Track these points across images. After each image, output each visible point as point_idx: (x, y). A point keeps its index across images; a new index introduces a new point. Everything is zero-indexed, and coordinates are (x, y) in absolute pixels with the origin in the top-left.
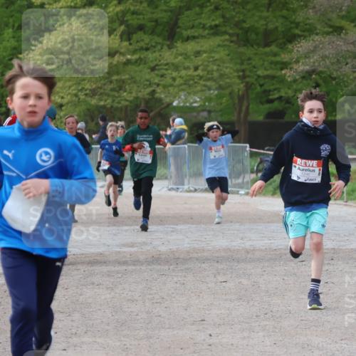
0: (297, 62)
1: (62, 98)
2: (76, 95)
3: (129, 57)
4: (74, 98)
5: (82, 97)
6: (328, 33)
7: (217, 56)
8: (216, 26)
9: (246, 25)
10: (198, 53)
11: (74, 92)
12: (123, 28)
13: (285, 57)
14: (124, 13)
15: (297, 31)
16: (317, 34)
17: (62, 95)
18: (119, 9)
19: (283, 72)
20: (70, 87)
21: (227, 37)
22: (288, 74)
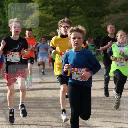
0: (105, 22)
1: (36, 34)
2: (40, 33)
3: (55, 21)
4: (39, 34)
5: (42, 34)
6: (114, 13)
7: (81, 20)
8: (81, 12)
9: (90, 12)
10: (76, 20)
11: (39, 32)
12: (53, 13)
13: (101, 20)
14: (54, 8)
15: (105, 13)
16: (111, 14)
17: (36, 33)
18: (52, 7)
19: (101, 25)
20: (38, 31)
21: (84, 15)
22: (103, 26)
